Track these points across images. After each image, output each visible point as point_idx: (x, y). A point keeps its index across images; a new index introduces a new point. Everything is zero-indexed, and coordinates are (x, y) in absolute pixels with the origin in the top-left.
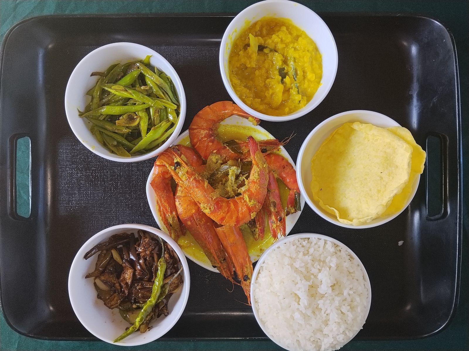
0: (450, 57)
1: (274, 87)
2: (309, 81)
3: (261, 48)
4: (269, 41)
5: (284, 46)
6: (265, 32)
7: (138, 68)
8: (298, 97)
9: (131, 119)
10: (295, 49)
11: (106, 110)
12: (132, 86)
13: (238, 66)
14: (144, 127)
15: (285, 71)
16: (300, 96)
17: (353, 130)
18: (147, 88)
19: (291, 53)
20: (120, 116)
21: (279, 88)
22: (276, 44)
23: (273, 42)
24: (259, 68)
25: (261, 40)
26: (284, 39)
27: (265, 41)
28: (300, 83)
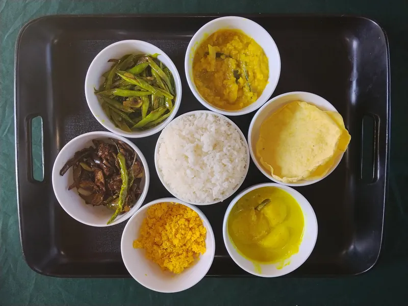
1: (231, 86)
2: (259, 80)
3: (218, 55)
4: (225, 49)
5: (237, 52)
6: (221, 40)
8: (250, 94)
9: (135, 101)
10: (246, 55)
11: (117, 92)
13: (201, 70)
14: (145, 109)
15: (239, 73)
16: (252, 93)
19: (243, 58)
20: (127, 98)
21: (234, 87)
22: (230, 51)
23: (228, 49)
24: (217, 71)
25: (218, 49)
26: (236, 46)
27: (221, 49)
28: (251, 82)
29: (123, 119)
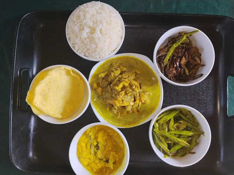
1: (102, 141)
2: (84, 142)
3: (107, 161)
4: (103, 164)
5: (95, 161)
6: (105, 170)
7: (170, 153)
8: (91, 134)
9: (178, 128)
10: (90, 159)
11: (190, 134)
12: (175, 144)
13: (119, 153)
14: (172, 122)
15: (96, 148)
16: (89, 135)
17: (62, 115)
18: (167, 142)
19: (92, 157)
20: (183, 130)
21: (100, 139)
22: (99, 163)
23: (101, 164)
24: (109, 151)
25: (107, 165)
26: (95, 165)
27: (105, 165)
28: (89, 141)
29: (186, 116)
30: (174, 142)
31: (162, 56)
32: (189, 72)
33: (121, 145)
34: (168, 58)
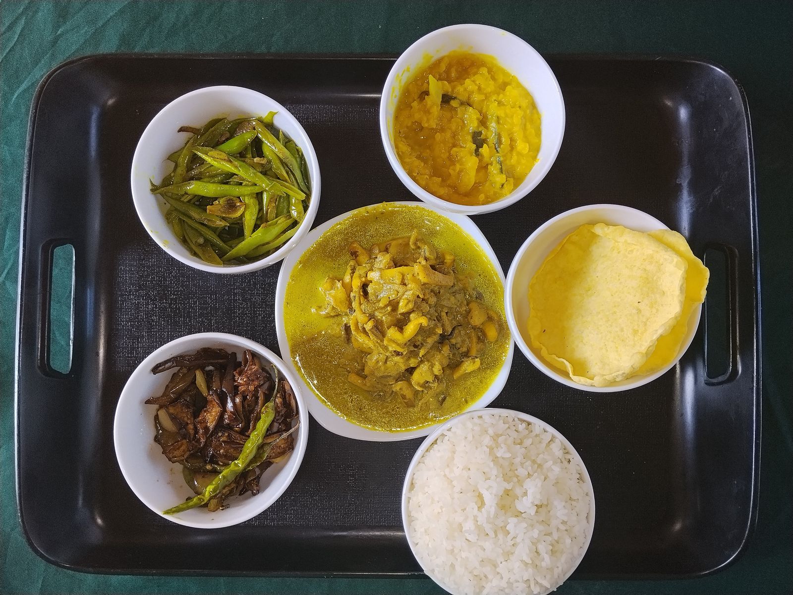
0: (740, 124)
1: (464, 160)
2: (519, 154)
3: (446, 99)
4: (460, 89)
5: (483, 97)
6: (453, 74)
7: (254, 129)
8: (500, 179)
9: (231, 206)
10: (500, 103)
11: (195, 188)
12: (241, 155)
13: (409, 124)
14: (249, 219)
15: (482, 137)
16: (504, 176)
17: (594, 236)
18: (264, 161)
19: (493, 109)
20: (216, 199)
21: (471, 163)
22: (470, 94)
23: (465, 90)
24: (442, 130)
25: (447, 87)
26: (482, 86)
27: (453, 88)
28: (504, 156)
29: (207, 241)
30: (244, 161)
31: (280, 432)
32: (194, 382)
33: (404, 148)
34: (262, 425)
